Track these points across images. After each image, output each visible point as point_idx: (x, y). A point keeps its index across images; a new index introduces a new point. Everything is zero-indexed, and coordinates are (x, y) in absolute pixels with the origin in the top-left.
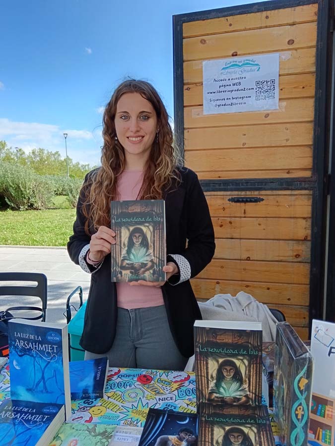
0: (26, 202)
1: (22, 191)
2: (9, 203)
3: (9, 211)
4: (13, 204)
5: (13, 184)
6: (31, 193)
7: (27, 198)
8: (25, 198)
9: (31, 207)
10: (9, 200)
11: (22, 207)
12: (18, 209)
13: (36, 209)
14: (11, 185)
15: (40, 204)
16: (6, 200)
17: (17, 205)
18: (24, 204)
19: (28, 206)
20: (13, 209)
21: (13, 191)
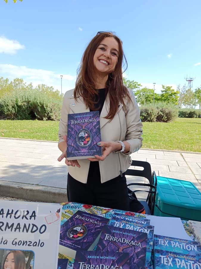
0: (46, 115)
1: (44, 108)
2: (37, 116)
3: (37, 120)
4: (39, 117)
5: (40, 104)
6: (50, 110)
7: (47, 113)
8: (46, 113)
9: (49, 118)
10: (36, 114)
11: (44, 118)
12: (42, 119)
13: (52, 120)
14: (39, 104)
15: (54, 117)
16: (35, 114)
17: (41, 117)
18: (45, 116)
19: (48, 118)
20: (39, 119)
21: (39, 108)
